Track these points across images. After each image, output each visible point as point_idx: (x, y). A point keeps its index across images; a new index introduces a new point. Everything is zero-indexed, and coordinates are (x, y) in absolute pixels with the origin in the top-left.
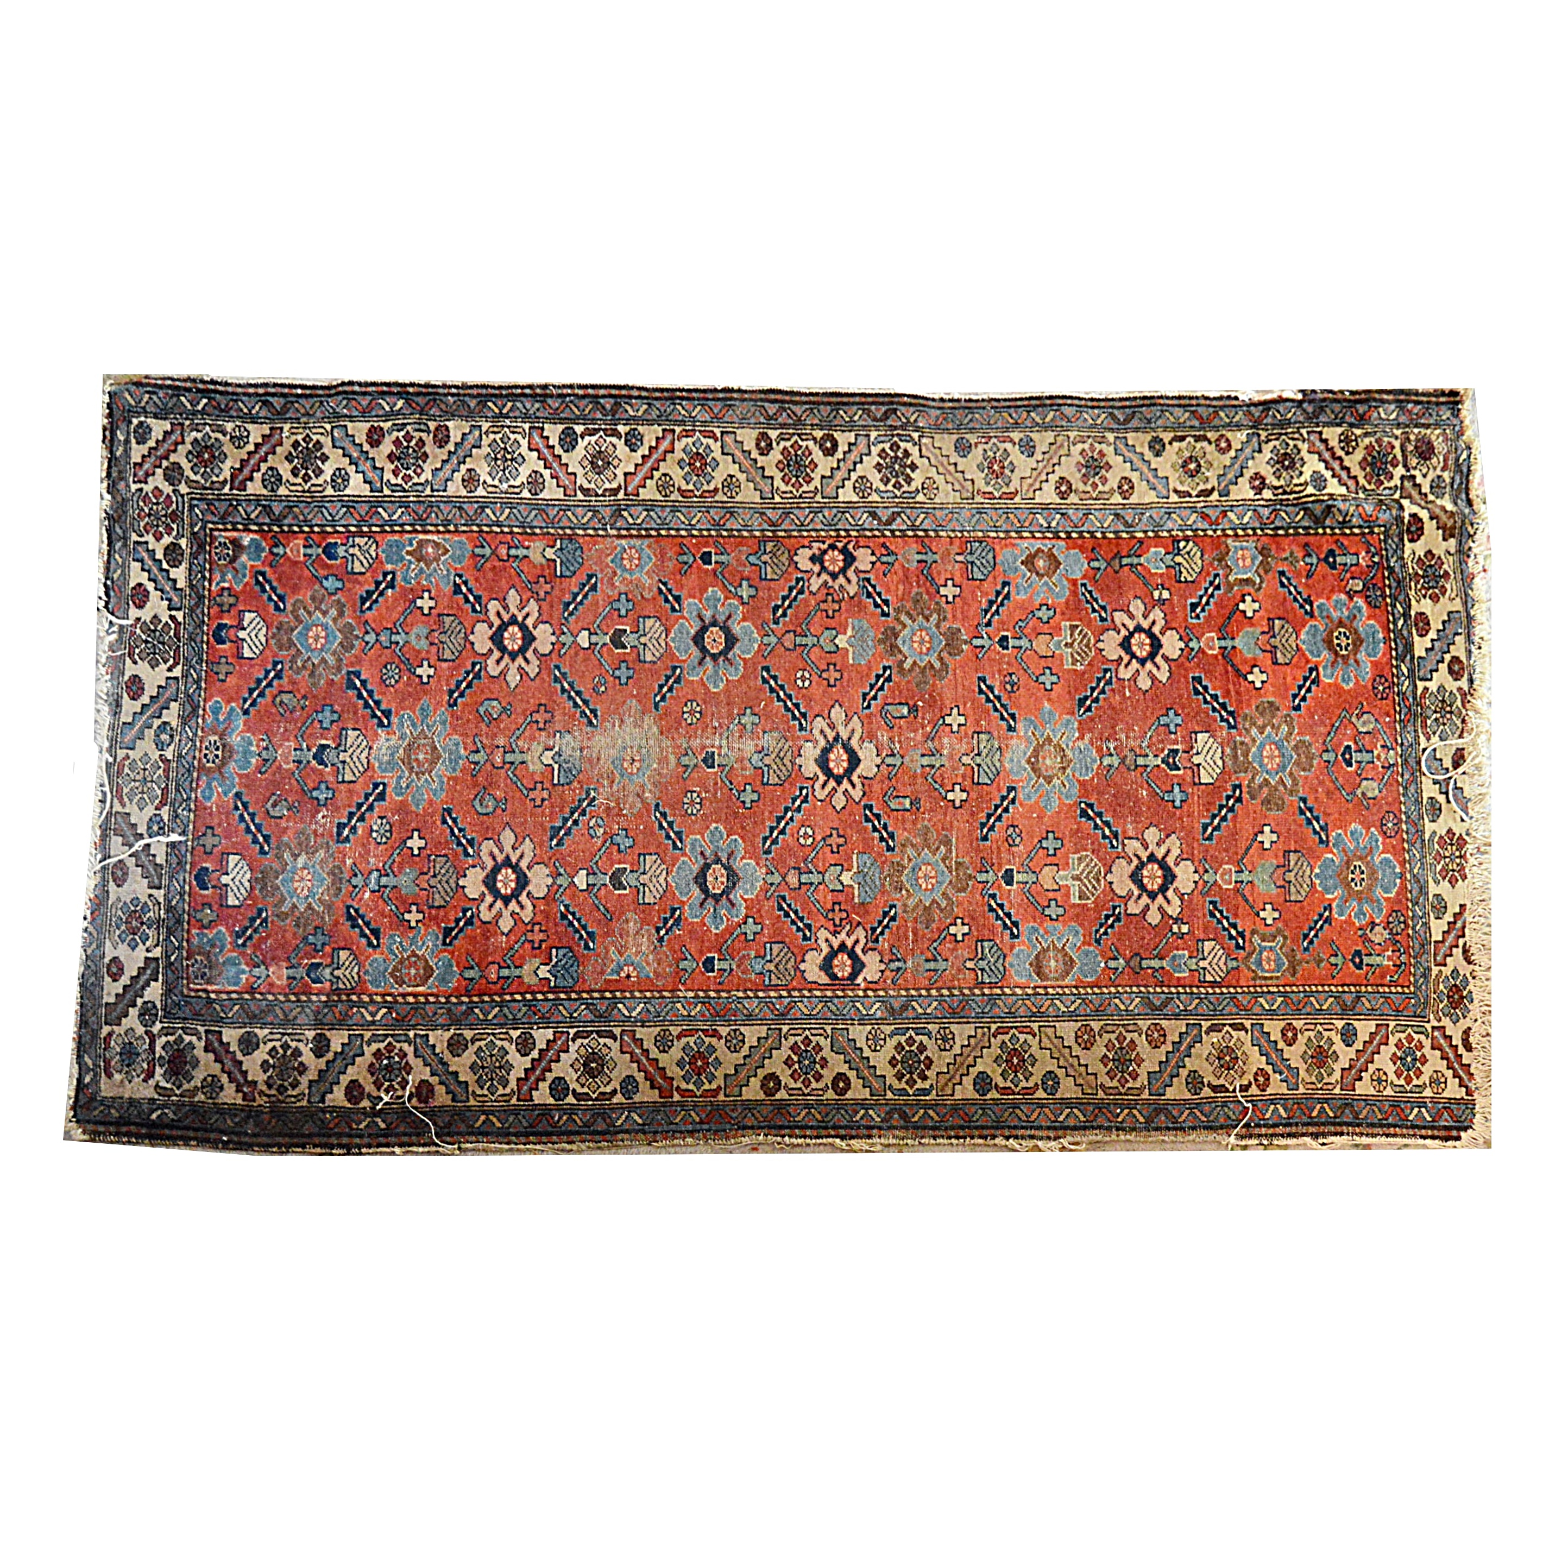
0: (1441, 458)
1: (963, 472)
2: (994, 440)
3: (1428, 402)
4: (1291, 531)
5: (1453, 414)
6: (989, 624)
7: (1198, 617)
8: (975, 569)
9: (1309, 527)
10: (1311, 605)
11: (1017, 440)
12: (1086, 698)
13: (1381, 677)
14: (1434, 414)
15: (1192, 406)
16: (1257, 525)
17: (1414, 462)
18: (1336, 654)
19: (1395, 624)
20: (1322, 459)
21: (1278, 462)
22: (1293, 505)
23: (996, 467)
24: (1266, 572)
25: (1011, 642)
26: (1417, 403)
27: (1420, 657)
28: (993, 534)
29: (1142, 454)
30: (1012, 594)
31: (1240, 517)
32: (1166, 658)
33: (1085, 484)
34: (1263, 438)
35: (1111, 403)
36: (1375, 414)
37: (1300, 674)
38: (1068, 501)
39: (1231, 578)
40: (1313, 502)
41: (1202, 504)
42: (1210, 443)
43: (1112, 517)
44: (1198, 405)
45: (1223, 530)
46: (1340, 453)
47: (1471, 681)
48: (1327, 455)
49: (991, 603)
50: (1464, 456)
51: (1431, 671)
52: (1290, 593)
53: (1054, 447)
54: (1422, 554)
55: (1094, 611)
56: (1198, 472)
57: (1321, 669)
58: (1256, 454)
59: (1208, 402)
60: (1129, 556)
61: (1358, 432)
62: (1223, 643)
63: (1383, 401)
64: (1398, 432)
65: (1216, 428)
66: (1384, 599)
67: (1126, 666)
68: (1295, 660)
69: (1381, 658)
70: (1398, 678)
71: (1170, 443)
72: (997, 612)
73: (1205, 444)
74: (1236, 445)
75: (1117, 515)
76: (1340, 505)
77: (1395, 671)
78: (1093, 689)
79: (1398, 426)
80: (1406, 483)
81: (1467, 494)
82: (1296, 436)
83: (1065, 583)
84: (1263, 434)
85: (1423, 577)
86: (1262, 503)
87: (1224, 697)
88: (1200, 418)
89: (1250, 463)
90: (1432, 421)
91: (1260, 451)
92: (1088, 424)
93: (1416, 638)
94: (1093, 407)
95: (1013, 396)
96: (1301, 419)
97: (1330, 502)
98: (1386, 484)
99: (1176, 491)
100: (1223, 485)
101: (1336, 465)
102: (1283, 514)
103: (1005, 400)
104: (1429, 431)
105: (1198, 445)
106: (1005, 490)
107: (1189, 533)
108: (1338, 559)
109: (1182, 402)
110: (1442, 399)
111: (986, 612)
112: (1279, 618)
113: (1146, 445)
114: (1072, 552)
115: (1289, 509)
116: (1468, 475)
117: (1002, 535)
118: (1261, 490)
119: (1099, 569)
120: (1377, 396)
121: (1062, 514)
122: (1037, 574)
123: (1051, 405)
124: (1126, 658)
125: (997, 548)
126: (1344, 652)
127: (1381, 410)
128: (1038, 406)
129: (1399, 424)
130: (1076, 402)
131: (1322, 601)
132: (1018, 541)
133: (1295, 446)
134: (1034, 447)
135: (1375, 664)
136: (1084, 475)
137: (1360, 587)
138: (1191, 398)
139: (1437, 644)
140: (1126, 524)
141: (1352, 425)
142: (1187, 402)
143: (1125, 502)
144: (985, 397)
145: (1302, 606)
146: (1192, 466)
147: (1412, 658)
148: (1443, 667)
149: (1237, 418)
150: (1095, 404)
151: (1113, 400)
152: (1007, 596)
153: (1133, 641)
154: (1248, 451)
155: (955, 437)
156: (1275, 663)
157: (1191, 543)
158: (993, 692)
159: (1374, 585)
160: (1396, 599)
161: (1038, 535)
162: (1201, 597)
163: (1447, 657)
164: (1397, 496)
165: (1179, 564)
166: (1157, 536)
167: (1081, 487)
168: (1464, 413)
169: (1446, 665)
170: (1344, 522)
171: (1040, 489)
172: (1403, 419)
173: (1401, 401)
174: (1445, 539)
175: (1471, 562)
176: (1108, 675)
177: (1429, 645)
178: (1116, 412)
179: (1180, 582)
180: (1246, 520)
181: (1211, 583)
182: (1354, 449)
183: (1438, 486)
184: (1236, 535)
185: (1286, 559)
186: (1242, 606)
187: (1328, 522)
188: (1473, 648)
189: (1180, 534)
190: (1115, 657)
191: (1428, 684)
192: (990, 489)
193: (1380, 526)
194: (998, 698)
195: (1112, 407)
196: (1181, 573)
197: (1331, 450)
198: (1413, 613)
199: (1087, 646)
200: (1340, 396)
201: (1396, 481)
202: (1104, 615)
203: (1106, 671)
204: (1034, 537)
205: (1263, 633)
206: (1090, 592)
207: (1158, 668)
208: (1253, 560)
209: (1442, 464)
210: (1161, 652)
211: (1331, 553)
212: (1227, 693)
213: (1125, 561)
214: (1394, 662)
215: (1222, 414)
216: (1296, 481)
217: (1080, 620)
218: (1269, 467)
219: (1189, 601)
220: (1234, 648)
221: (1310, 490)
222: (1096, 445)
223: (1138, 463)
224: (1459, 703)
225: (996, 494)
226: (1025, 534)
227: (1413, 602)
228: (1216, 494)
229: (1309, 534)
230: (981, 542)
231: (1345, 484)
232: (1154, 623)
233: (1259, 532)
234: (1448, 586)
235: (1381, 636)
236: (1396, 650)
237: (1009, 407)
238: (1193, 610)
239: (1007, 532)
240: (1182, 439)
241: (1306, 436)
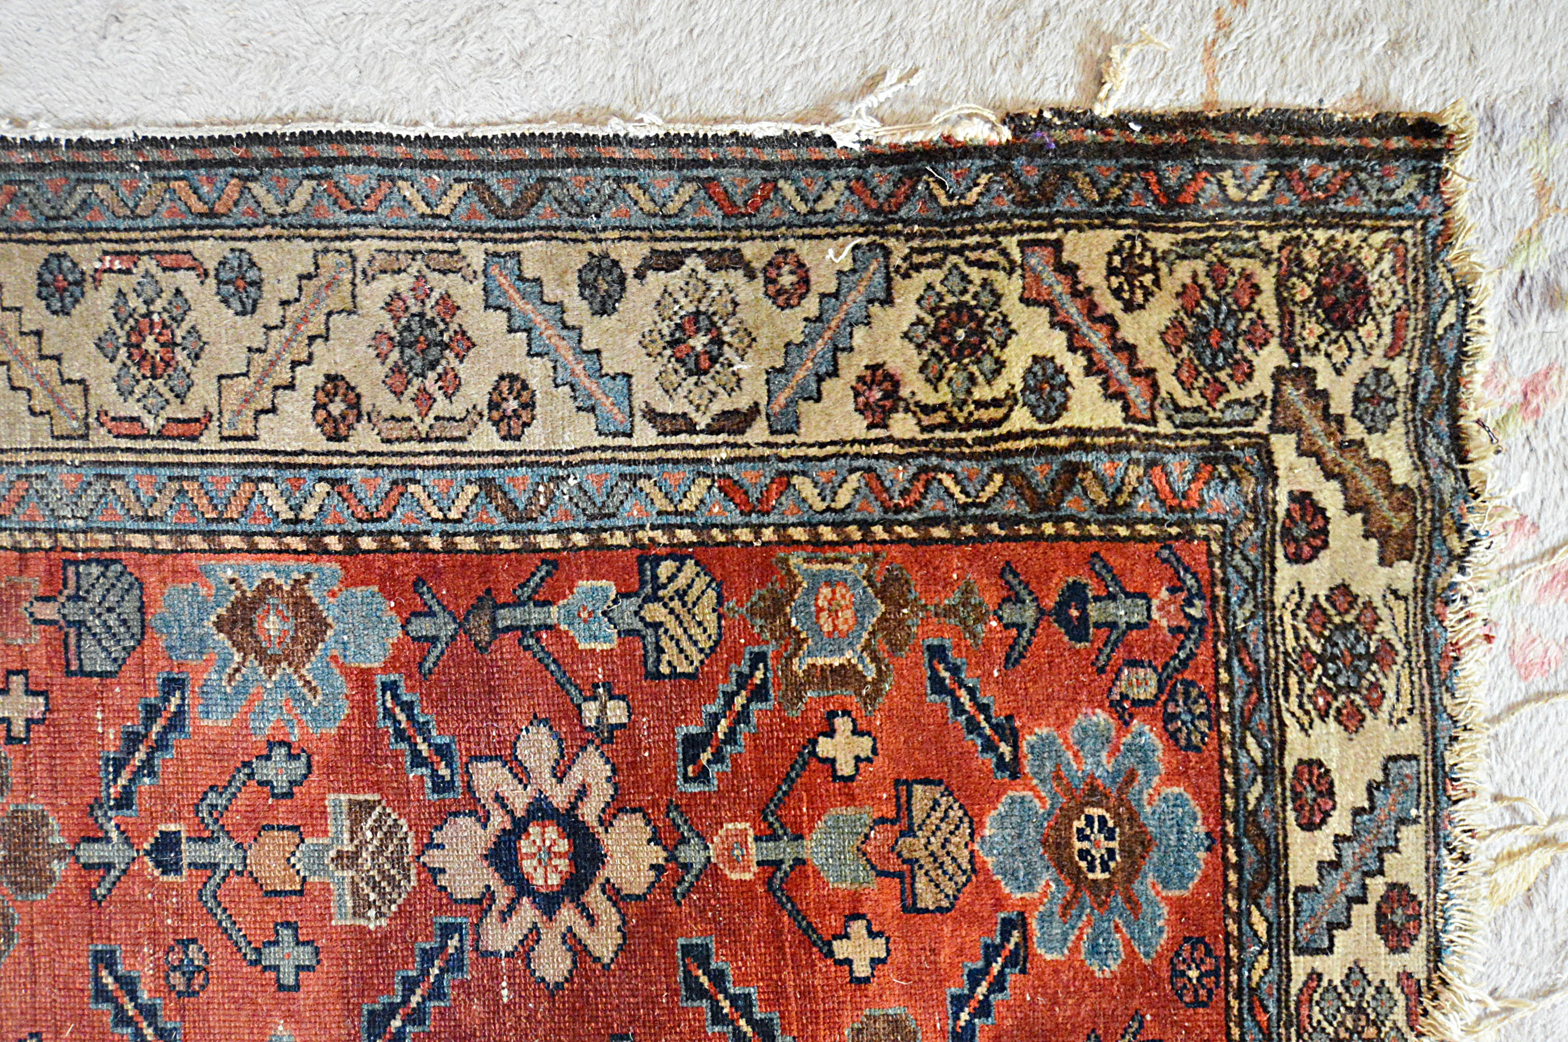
0: (1386, 323)
1: (58, 358)
2: (147, 263)
3: (1359, 152)
4: (968, 530)
5: (1423, 185)
6: (125, 801)
7: (702, 775)
8: (88, 643)
9: (1019, 519)
10: (1014, 740)
11: (211, 265)
12: (391, 1011)
13: (1195, 942)
14: (1373, 185)
15: (705, 164)
16: (877, 513)
17: (1311, 331)
18: (1076, 877)
19: (1239, 795)
20: (1059, 323)
21: (934, 336)
22: (972, 457)
23: (150, 344)
24: (895, 648)
25: (189, 852)
26: (1327, 155)
27: (1302, 889)
28: (139, 541)
29: (560, 307)
30: (194, 711)
31: (829, 491)
32: (615, 895)
33: (398, 394)
34: (896, 260)
35: (481, 153)
36: (1212, 189)
37: (977, 939)
38: (350, 446)
39: (799, 666)
40: (1028, 451)
41: (724, 454)
42: (751, 275)
43: (472, 490)
44: (720, 163)
45: (781, 527)
46: (1110, 305)
47: (1436, 952)
48: (1073, 310)
49: (132, 740)
50: (1449, 317)
51: (1332, 926)
52: (958, 708)
53: (310, 286)
54: (1322, 594)
55: (418, 760)
56: (714, 360)
57: (1034, 924)
58: (875, 309)
59: (750, 153)
60: (519, 603)
61: (1161, 241)
62: (770, 851)
63: (1232, 152)
64: (1271, 240)
65: (770, 232)
66: (1214, 725)
67: (504, 916)
68: (965, 898)
69: (1197, 892)
70: (1241, 948)
71: (640, 275)
72: (148, 763)
73: (736, 277)
74: (823, 281)
75: (487, 485)
76: (1103, 465)
77: (1233, 927)
78: (410, 985)
79: (1275, 220)
80: (1288, 389)
81: (1455, 418)
82: (991, 255)
83: (339, 680)
84: (899, 249)
85: (1322, 659)
86: (889, 448)
87: (768, 1003)
88: (726, 203)
89: (860, 333)
90: (1366, 206)
91: (888, 301)
92: (411, 217)
93: (1296, 836)
94: (428, 165)
95: (205, 132)
96: (1006, 204)
97: (1073, 457)
98: (1235, 393)
99: (652, 415)
100: (782, 399)
101: (1097, 338)
102: (948, 481)
103: (182, 142)
104: (1355, 238)
105: (718, 281)
106: (174, 410)
107: (685, 535)
108: (1094, 611)
109: (675, 153)
110: (1397, 143)
111: (119, 765)
112: (926, 782)
113: (573, 278)
114: (359, 591)
115: (961, 467)
116: (1457, 367)
117: (165, 543)
118: (887, 413)
119: (434, 640)
120: (1218, 137)
121: (333, 482)
122: (261, 655)
123: (306, 162)
124: (503, 895)
125: (152, 580)
126: (1099, 875)
127: (1226, 176)
128: (270, 163)
129: (1276, 216)
130: (381, 150)
131: (1044, 731)
132: (211, 562)
133: (985, 283)
134: (257, 284)
135: (1179, 907)
136: (396, 370)
137: (1148, 691)
138: (701, 141)
139: (1348, 851)
140: (509, 509)
141: (1146, 222)
142: (690, 153)
143: (508, 446)
144: (125, 133)
145: (990, 746)
146: (699, 342)
147: (1283, 889)
148: (1364, 915)
149: (829, 201)
150: (435, 154)
151: (484, 142)
152: (177, 722)
153: (524, 846)
154: (855, 298)
155: (41, 252)
156: (911, 908)
157: (690, 567)
158: (134, 998)
159: (1188, 684)
160: (1245, 726)
161: (265, 543)
162: (715, 719)
163: (1377, 886)
164: (1261, 425)
165: (657, 626)
166: (598, 546)
167: (387, 404)
168: (1455, 181)
169: (1370, 909)
170: (1112, 508)
171: (273, 410)
172: (1287, 202)
173: (1282, 152)
174: (1383, 561)
175: (1451, 617)
176: (453, 943)
177: (1329, 854)
178: (493, 179)
179: (659, 676)
180: (843, 497)
181: (743, 680)
182: (1148, 294)
183: (1375, 398)
184: (817, 543)
185: (950, 611)
186: (825, 747)
187: (1068, 505)
188: (1447, 861)
189: (661, 537)
190: (473, 892)
191: (1319, 963)
192: (133, 409)
193: (1208, 521)
194: (150, 1012)
195: (480, 164)
196: (660, 650)
197: (1082, 294)
198: (1290, 763)
199: (396, 861)
200: (1117, 135)
201: (1262, 383)
202: (444, 771)
203: (447, 931)
204: (253, 549)
205: (882, 820)
206: (408, 707)
207: (592, 920)
208: (860, 614)
209: (1387, 340)
210: (602, 874)
211: (1075, 593)
212: (776, 997)
213: (505, 618)
214: (1233, 904)
215: (787, 189)
216: (982, 392)
217: (376, 787)
218: (911, 350)
219: (682, 731)
220: (800, 862)
221: (1021, 419)
222: (434, 278)
223: (548, 334)
224: (1399, 1016)
225: (151, 424)
226: (230, 542)
227: (1293, 733)
228: (761, 424)
229: (1018, 538)
230: (106, 564)
231: (1119, 395)
232: (582, 792)
233: (879, 532)
234: (1389, 685)
235: (1200, 828)
236: (1239, 868)
237: (192, 164)
238: (691, 758)
239: (179, 533)
240: (672, 262)
241: (1016, 255)
